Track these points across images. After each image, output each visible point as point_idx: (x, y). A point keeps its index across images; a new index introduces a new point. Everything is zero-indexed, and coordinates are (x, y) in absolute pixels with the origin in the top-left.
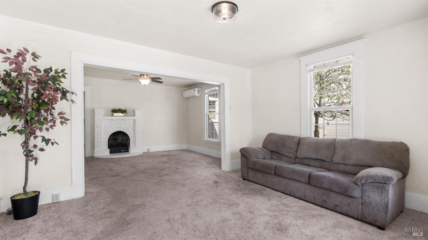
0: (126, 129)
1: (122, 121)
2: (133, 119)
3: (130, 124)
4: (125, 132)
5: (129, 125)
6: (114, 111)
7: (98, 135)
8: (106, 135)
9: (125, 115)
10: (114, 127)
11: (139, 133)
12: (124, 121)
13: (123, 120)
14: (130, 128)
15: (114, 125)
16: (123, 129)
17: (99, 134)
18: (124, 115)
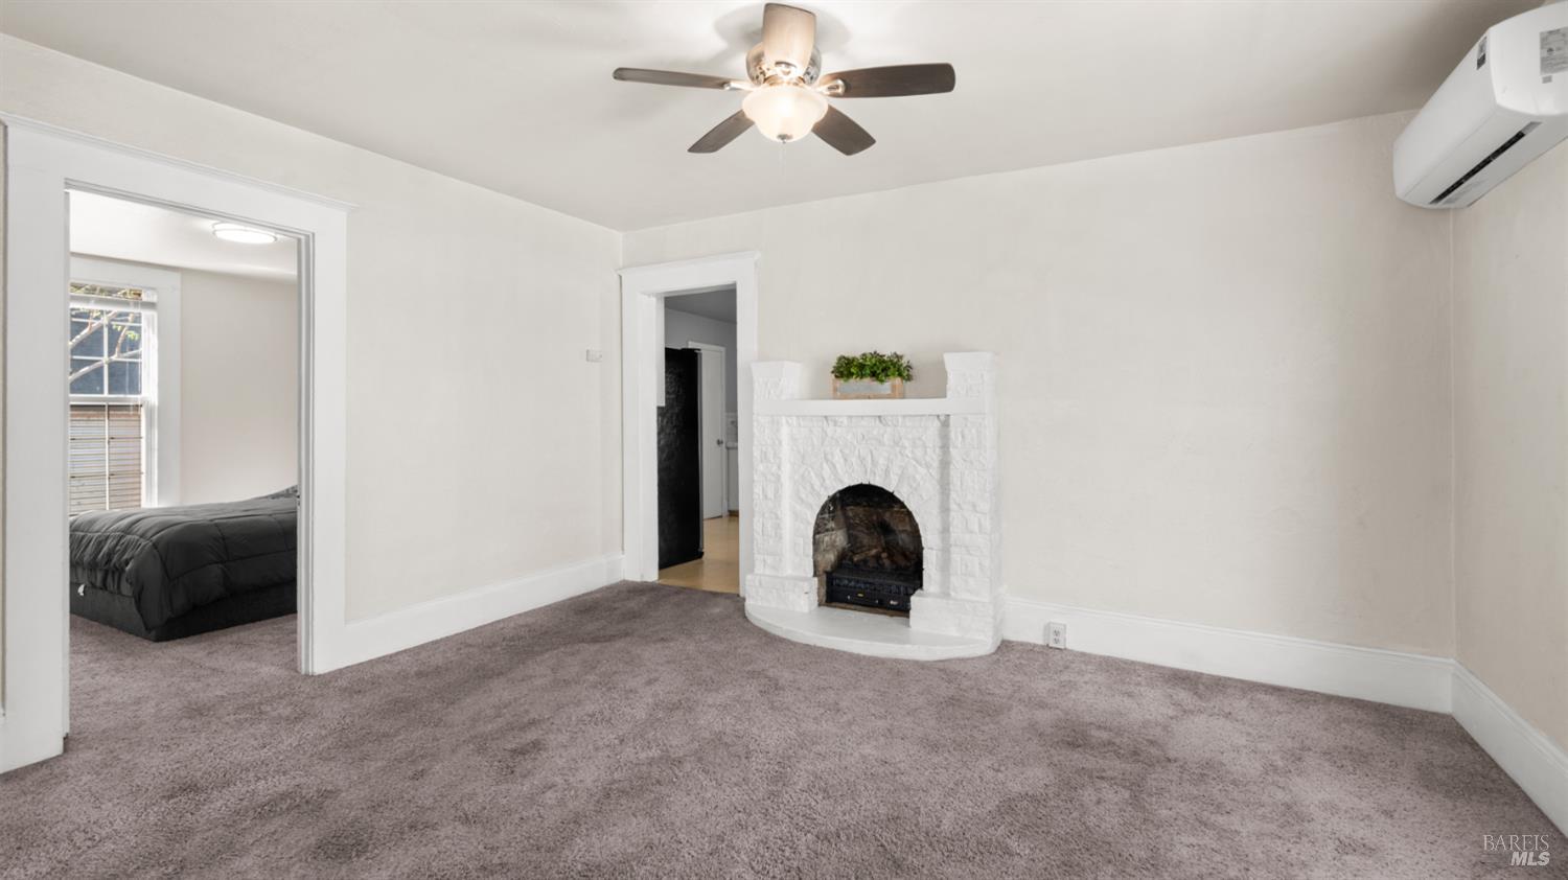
0: (901, 478)
1: (878, 422)
2: (938, 416)
3: (925, 447)
4: (896, 494)
5: (919, 453)
6: (847, 369)
7: (766, 497)
8: (802, 500)
9: (893, 387)
10: (838, 459)
11: (974, 506)
12: (889, 429)
13: (880, 417)
14: (922, 470)
15: (841, 451)
16: (887, 472)
17: (770, 495)
18: (886, 387)
